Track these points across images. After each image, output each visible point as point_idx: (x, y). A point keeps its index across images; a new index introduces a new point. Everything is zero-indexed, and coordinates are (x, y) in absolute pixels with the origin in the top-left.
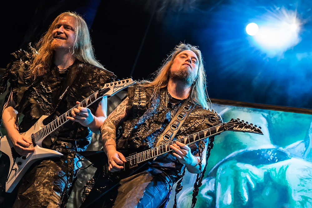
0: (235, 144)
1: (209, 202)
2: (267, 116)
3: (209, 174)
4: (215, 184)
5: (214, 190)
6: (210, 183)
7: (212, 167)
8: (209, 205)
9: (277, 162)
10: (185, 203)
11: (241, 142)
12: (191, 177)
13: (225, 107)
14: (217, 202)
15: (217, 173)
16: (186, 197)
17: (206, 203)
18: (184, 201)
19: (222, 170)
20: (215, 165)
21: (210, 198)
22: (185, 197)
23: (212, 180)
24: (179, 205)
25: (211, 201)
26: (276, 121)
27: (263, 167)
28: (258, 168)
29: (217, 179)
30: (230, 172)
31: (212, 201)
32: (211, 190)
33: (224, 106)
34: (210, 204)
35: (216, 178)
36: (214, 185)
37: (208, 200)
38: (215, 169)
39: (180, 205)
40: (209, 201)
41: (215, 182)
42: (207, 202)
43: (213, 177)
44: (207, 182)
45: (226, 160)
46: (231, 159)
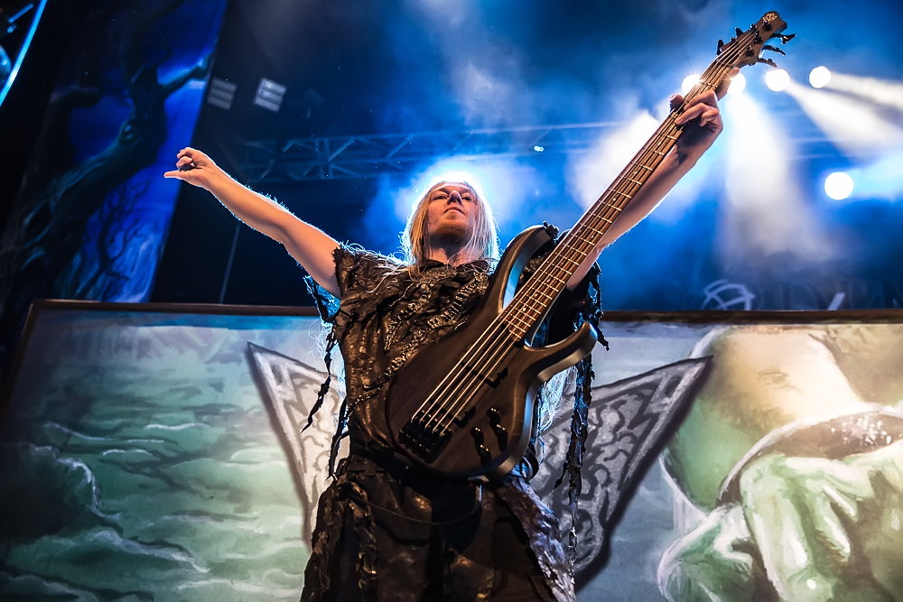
0: (765, 414)
1: (746, 569)
2: (824, 336)
3: (720, 499)
4: (746, 519)
5: (748, 535)
6: (731, 520)
7: (723, 478)
8: (748, 576)
9: (891, 442)
10: (679, 581)
11: (777, 408)
12: (675, 511)
13: (706, 329)
14: (767, 564)
15: (742, 492)
16: (677, 565)
17: (739, 572)
18: (674, 575)
19: (751, 481)
20: (730, 471)
21: (745, 559)
22: (673, 567)
23: (733, 511)
24: (665, 587)
25: (751, 567)
26: (851, 347)
27: (859, 461)
28: (847, 464)
29: (746, 507)
30: (776, 485)
31: (753, 565)
32: (740, 537)
33: (705, 327)
34: (749, 573)
35: (744, 505)
36: (743, 522)
37: (741, 565)
38: (731, 481)
39: (667, 588)
40: (743, 565)
41: (744, 514)
42: (740, 569)
43: (734, 503)
44: (722, 517)
45: (755, 457)
46: (767, 451)
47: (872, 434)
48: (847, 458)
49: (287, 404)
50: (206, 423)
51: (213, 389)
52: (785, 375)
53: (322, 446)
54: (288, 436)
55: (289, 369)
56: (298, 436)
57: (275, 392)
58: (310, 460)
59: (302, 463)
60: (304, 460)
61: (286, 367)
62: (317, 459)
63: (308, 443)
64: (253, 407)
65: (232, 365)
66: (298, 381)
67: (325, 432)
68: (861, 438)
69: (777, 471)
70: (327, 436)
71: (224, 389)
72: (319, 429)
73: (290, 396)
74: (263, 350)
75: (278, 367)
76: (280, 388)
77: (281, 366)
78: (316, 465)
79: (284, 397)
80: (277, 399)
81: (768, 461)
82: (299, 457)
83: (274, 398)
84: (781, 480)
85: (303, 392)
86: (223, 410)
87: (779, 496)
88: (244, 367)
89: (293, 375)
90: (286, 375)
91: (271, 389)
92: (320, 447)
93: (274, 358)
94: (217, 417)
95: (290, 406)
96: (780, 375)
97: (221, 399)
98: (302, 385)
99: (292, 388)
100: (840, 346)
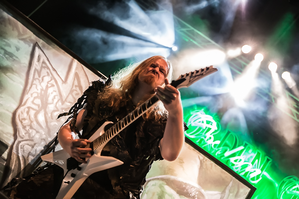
0: (170, 169)
2: (202, 159)
11: (174, 170)
15: (147, 186)
19: (152, 185)
26: (207, 167)
41: (143, 192)
45: (158, 179)
46: (162, 179)
47: (193, 194)
48: (182, 196)
49: (36, 70)
50: (6, 57)
51: (16, 49)
52: (183, 162)
53: (38, 90)
54: (29, 80)
55: (43, 60)
56: (33, 82)
57: (34, 64)
58: (31, 92)
59: (28, 91)
60: (29, 90)
61: (43, 58)
62: (33, 93)
63: (34, 86)
64: (24, 63)
65: (27, 46)
66: (44, 65)
67: (41, 86)
68: (190, 193)
69: (161, 187)
70: (41, 88)
71: (19, 51)
72: (40, 84)
73: (38, 68)
74: (40, 48)
75: (41, 56)
76: (37, 63)
77: (42, 57)
78: (32, 94)
79: (36, 67)
80: (34, 66)
81: (161, 182)
82: (28, 88)
83: (33, 65)
84: (160, 190)
85: (43, 69)
86: (14, 58)
87: (156, 194)
88: (30, 49)
89: (44, 62)
90: (41, 61)
91: (34, 62)
92: (37, 90)
93: (41, 53)
94: (11, 58)
95: (36, 71)
96: (182, 161)
97: (16, 53)
98: (44, 67)
99: (41, 66)
100: (204, 165)
